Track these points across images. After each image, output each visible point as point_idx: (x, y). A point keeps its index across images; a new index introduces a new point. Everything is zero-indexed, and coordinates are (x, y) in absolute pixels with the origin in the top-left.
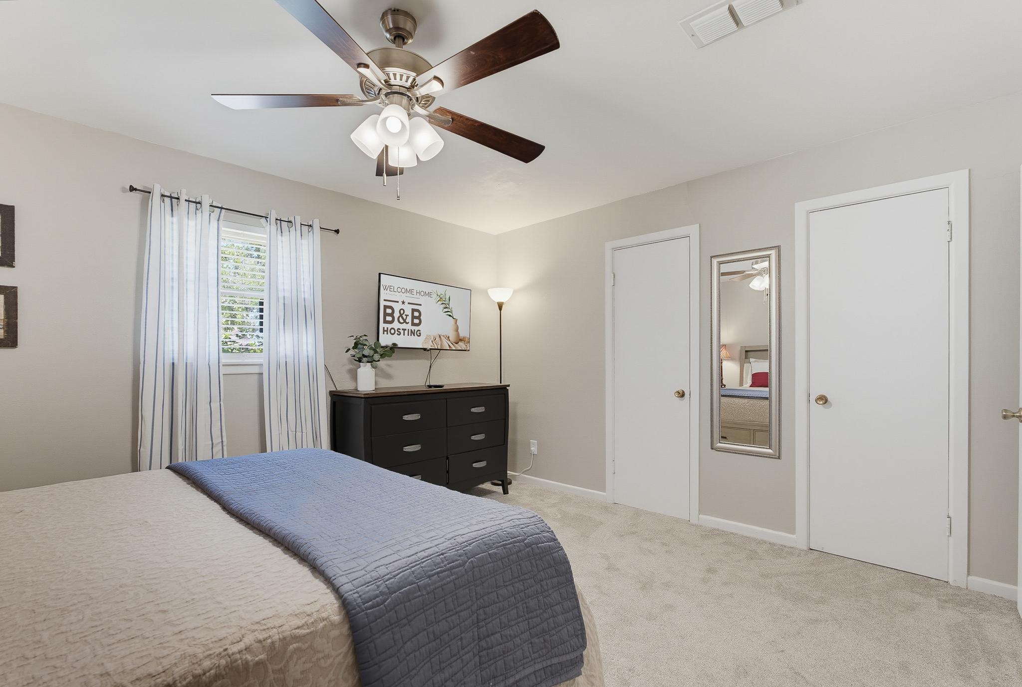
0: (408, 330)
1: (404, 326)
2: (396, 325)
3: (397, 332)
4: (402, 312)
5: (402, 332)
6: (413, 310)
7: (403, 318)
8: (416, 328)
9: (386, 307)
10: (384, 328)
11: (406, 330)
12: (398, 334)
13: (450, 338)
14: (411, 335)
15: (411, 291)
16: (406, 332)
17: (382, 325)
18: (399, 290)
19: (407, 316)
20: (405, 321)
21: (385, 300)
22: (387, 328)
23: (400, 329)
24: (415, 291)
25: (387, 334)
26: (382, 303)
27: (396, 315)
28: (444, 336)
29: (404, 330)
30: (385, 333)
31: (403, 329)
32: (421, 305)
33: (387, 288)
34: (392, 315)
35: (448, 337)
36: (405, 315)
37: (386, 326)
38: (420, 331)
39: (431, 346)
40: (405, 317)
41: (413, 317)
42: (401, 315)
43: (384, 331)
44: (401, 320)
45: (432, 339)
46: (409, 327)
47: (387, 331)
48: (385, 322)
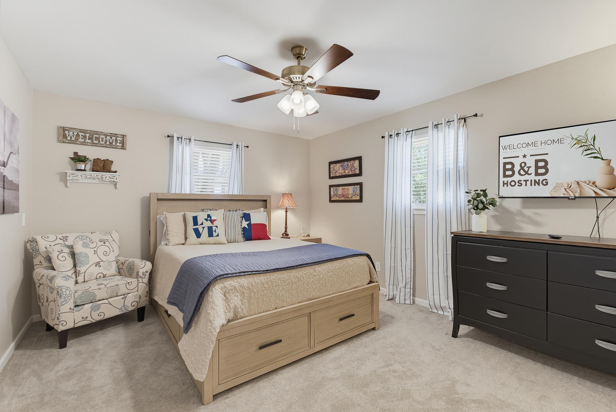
0: (531, 180)
1: (526, 177)
2: (516, 177)
3: (517, 184)
4: (523, 165)
5: (524, 183)
6: (537, 161)
7: (524, 171)
8: (541, 178)
9: (505, 164)
10: (504, 182)
11: (528, 180)
12: (518, 185)
13: (597, 184)
14: (535, 185)
15: (534, 144)
16: (529, 183)
17: (502, 179)
18: (519, 146)
19: (529, 167)
20: (527, 173)
21: (504, 158)
22: (507, 181)
23: (521, 181)
24: (539, 143)
25: (507, 186)
26: (502, 161)
27: (517, 168)
28: (585, 182)
29: (526, 181)
30: (505, 185)
31: (524, 181)
32: (547, 154)
33: (506, 147)
34: (512, 169)
35: (594, 183)
36: (527, 167)
37: (506, 180)
38: (547, 180)
39: (564, 194)
40: (526, 169)
41: (537, 168)
42: (522, 168)
43: (504, 184)
44: (522, 172)
45: (566, 186)
46: (533, 177)
47: (507, 184)
48: (505, 176)
